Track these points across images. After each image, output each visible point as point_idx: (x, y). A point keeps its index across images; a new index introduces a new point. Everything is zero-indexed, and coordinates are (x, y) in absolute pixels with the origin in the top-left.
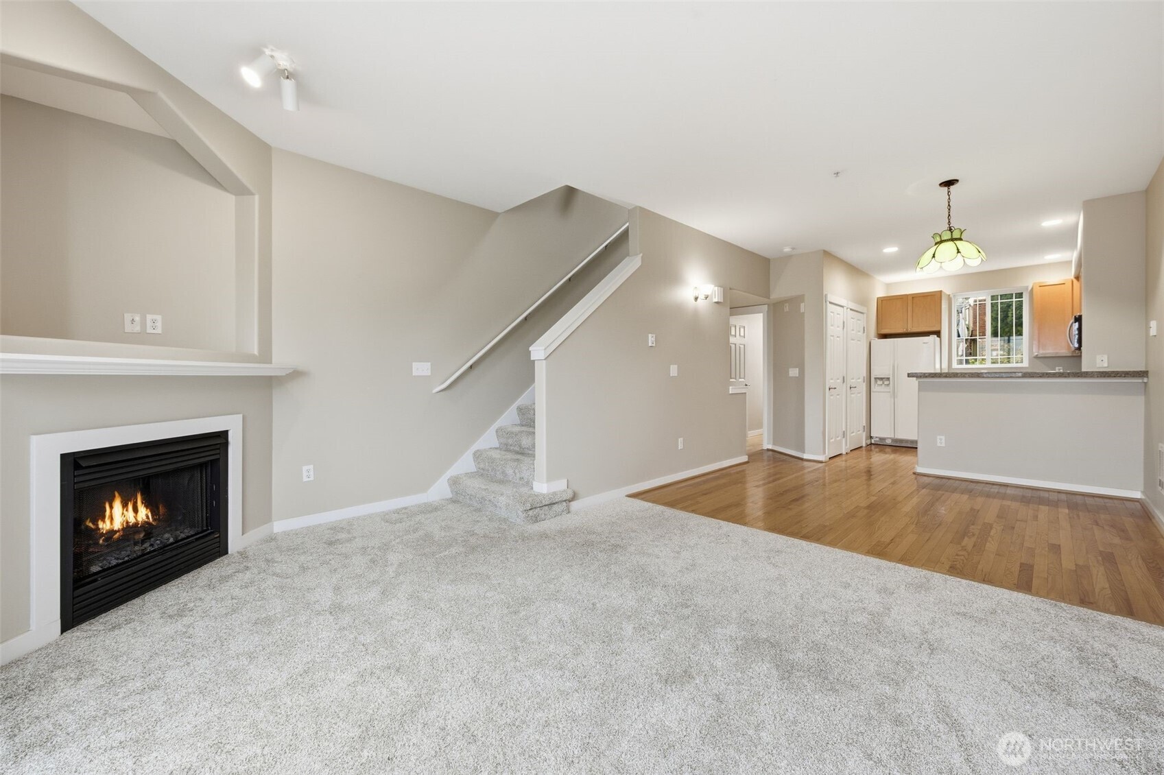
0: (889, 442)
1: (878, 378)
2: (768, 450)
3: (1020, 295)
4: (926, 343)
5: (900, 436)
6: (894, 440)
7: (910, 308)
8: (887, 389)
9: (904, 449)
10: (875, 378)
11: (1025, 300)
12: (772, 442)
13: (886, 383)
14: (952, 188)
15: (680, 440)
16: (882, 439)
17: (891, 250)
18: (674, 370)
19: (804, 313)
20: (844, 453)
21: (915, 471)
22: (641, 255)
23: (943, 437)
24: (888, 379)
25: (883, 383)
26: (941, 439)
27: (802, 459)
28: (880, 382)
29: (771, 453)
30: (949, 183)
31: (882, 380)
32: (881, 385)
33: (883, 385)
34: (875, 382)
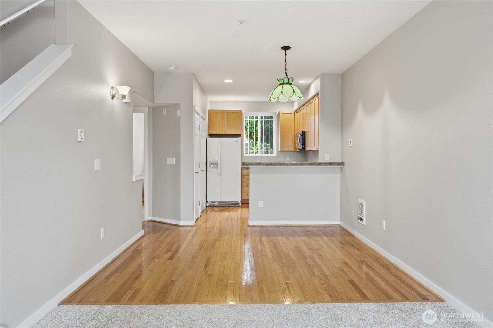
0: (217, 204)
1: (211, 163)
2: (149, 221)
3: (272, 117)
4: (237, 141)
5: (223, 200)
6: (220, 203)
7: (226, 120)
8: (216, 170)
9: (228, 208)
10: (209, 163)
11: (275, 120)
12: (151, 214)
13: (216, 166)
14: (287, 51)
15: (102, 230)
16: (213, 203)
17: (229, 81)
18: (97, 164)
19: (179, 117)
20: (200, 216)
21: (248, 224)
22: (72, 46)
23: (262, 202)
24: (217, 163)
25: (214, 166)
26: (261, 203)
27: (178, 226)
28: (212, 166)
29: (151, 223)
30: (286, 48)
31: (214, 164)
32: (213, 167)
33: (214, 167)
34: (210, 166)
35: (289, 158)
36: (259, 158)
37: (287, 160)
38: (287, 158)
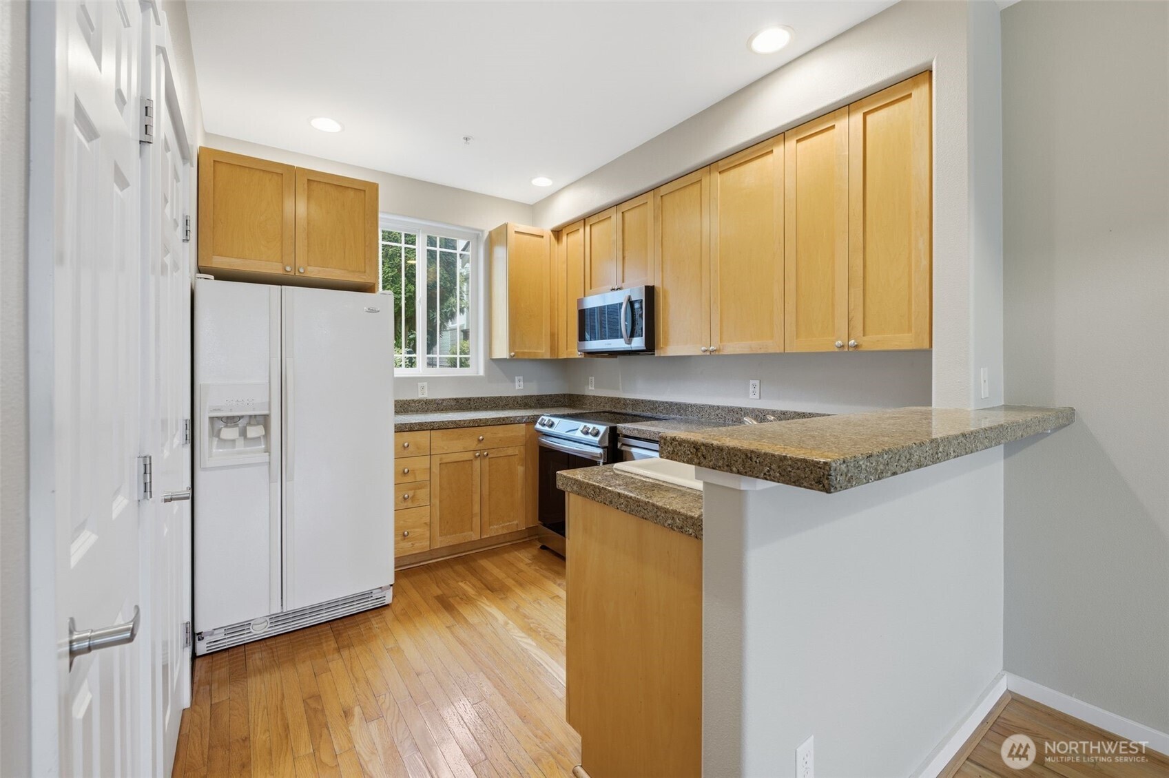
0: (260, 630)
1: (220, 418)
6: (280, 619)
8: (256, 454)
10: (212, 419)
13: (255, 431)
16: (238, 628)
24: (264, 420)
25: (243, 433)
28: (229, 433)
31: (242, 423)
32: (233, 441)
33: (241, 442)
34: (215, 433)
35: (522, 383)
36: (425, 384)
37: (517, 387)
38: (517, 384)
